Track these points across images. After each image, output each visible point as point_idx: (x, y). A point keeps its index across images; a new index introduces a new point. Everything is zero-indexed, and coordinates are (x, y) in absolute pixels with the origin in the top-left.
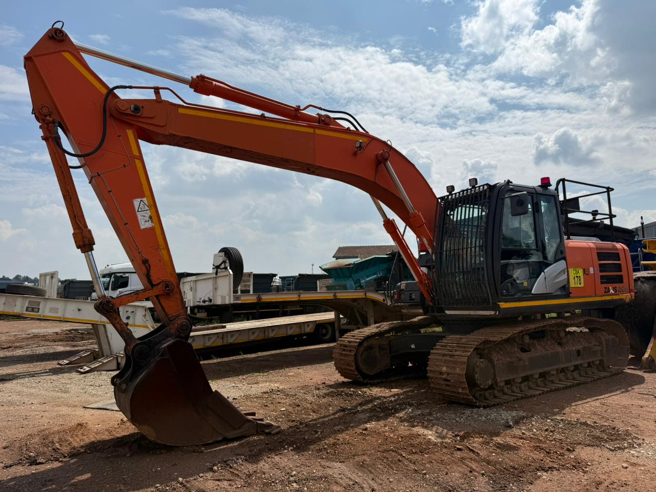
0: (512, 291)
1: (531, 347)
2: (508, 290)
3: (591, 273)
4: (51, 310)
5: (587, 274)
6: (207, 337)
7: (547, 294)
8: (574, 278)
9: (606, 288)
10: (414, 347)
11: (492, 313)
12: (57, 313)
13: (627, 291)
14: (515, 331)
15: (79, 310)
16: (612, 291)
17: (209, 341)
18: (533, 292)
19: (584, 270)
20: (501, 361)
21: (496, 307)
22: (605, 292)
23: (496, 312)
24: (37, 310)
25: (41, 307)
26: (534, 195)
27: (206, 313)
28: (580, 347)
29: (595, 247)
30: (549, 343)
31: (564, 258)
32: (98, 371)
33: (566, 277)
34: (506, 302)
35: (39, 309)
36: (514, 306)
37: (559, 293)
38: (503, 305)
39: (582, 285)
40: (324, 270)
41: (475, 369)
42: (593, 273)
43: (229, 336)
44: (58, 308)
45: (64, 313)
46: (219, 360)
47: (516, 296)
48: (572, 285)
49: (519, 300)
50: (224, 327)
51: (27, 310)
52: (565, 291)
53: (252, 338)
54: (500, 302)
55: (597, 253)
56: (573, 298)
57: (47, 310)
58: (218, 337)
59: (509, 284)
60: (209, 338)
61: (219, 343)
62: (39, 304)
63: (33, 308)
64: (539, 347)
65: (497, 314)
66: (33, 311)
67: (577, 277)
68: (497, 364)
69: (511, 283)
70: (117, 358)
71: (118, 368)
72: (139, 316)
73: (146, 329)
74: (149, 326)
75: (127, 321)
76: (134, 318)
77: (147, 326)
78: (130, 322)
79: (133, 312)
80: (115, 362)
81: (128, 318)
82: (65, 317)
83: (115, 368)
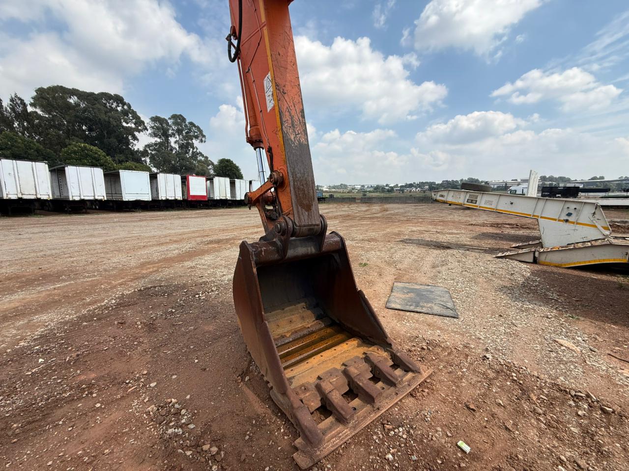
4: (486, 203)
12: (491, 205)
15: (512, 203)
24: (475, 202)
25: (478, 199)
32: (512, 259)
35: (476, 201)
44: (493, 201)
45: (497, 205)
51: (467, 202)
57: (483, 202)
62: (477, 197)
63: (472, 200)
66: (471, 202)
70: (534, 252)
71: (535, 261)
72: (586, 214)
73: (592, 228)
74: (599, 227)
75: (567, 218)
76: (577, 216)
77: (595, 226)
78: (571, 219)
79: (575, 209)
80: (532, 255)
81: (569, 215)
82: (498, 208)
83: (531, 261)
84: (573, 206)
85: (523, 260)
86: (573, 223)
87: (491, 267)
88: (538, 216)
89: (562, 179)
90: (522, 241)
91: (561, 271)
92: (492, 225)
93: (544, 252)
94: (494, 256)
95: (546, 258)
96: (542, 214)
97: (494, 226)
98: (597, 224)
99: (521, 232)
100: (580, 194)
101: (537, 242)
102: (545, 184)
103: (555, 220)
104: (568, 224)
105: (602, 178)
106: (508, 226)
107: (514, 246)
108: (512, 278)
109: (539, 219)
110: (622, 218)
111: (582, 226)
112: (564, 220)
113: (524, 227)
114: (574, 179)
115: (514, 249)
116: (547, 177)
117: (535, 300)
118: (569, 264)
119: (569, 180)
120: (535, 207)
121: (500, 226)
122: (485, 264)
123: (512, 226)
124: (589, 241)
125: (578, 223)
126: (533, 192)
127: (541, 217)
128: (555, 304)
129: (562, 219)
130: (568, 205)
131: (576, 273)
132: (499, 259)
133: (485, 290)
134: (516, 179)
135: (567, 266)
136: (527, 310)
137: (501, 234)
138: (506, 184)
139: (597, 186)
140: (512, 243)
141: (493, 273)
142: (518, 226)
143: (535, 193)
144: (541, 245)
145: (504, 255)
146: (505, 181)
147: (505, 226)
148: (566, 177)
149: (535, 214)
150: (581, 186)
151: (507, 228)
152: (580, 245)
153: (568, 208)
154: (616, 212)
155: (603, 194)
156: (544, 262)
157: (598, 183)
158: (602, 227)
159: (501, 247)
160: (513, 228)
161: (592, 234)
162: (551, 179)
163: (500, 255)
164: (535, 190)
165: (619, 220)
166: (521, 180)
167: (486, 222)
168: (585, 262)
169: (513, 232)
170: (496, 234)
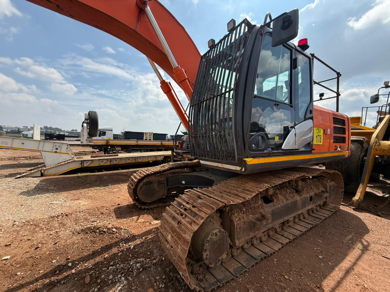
0: (262, 146)
1: (273, 198)
2: (257, 145)
3: (328, 133)
5: (326, 134)
6: (101, 161)
7: (296, 149)
8: (317, 137)
9: (335, 146)
10: (184, 183)
11: (238, 168)
12: (7, 145)
13: (346, 149)
14: (261, 188)
15: (23, 144)
16: (339, 149)
17: (102, 162)
18: (283, 147)
19: (324, 130)
20: (242, 220)
21: (242, 163)
22: (335, 150)
23: (242, 169)
26: (294, 50)
27: (121, 148)
28: (312, 194)
29: (332, 113)
30: (288, 191)
31: (312, 118)
33: (312, 135)
34: (254, 157)
36: (263, 162)
37: (303, 149)
38: (250, 161)
39: (321, 143)
40: (183, 133)
41: (204, 245)
42: (329, 133)
43: (115, 161)
44: (8, 142)
45: (12, 145)
46: (107, 172)
47: (265, 152)
48: (315, 143)
49: (269, 155)
50: (118, 155)
52: (309, 147)
53: (128, 162)
54: (247, 157)
55: (333, 117)
56: (315, 153)
58: (107, 161)
59: (260, 137)
60: (102, 161)
61: (108, 164)
64: (280, 197)
65: (243, 170)
67: (319, 135)
68: (237, 224)
69: (262, 137)
70: (41, 170)
71: (42, 175)
72: (64, 149)
73: (68, 155)
74: (70, 154)
75: (56, 151)
76: (60, 149)
77: (68, 154)
78: (58, 151)
79: (59, 146)
80: (40, 172)
81: (57, 149)
82: (12, 147)
83: (40, 175)
84: (58, 145)
85: (35, 176)
86: (59, 153)
87: (12, 185)
88: (41, 151)
89: (57, 129)
90: (34, 167)
91: (56, 177)
92: (9, 159)
93: (46, 169)
94: (14, 178)
95: (48, 172)
96: (42, 149)
97: (12, 160)
98: (69, 153)
99: (33, 161)
100: (66, 138)
101: (43, 165)
102: (47, 131)
103: (50, 152)
104: (57, 154)
105: (76, 130)
106: (23, 158)
107: (28, 169)
108: (28, 186)
109: (42, 152)
110: (84, 150)
111: (63, 154)
112: (55, 152)
113: (35, 158)
114: (64, 130)
115: (28, 171)
116: (48, 127)
117: (42, 192)
118: (59, 173)
119: (61, 130)
120: (39, 146)
121: (16, 159)
122: (8, 184)
123: (26, 158)
124: (67, 161)
125: (61, 153)
126: (37, 136)
127: (43, 151)
128: (52, 191)
129: (54, 151)
130: (55, 144)
131: (63, 176)
132: (18, 179)
133: (9, 197)
134: (27, 126)
135: (59, 174)
136: (37, 198)
137: (18, 164)
138: (19, 129)
139: (75, 134)
140: (27, 168)
141: (14, 188)
142: (31, 157)
143: (39, 137)
144: (45, 166)
145: (21, 176)
146: (18, 127)
147: (21, 158)
148: (59, 128)
149: (39, 149)
150: (67, 134)
151: (23, 160)
152: (63, 163)
153: (56, 146)
154: (82, 147)
155: (76, 139)
156: (47, 174)
157: (75, 133)
158: (71, 154)
159: (19, 172)
160: (27, 159)
161: (67, 157)
162: (51, 128)
163: (18, 176)
164: (38, 136)
165: (82, 151)
166: (31, 127)
167: (3, 157)
168: (66, 170)
169: (27, 162)
170: (14, 164)
